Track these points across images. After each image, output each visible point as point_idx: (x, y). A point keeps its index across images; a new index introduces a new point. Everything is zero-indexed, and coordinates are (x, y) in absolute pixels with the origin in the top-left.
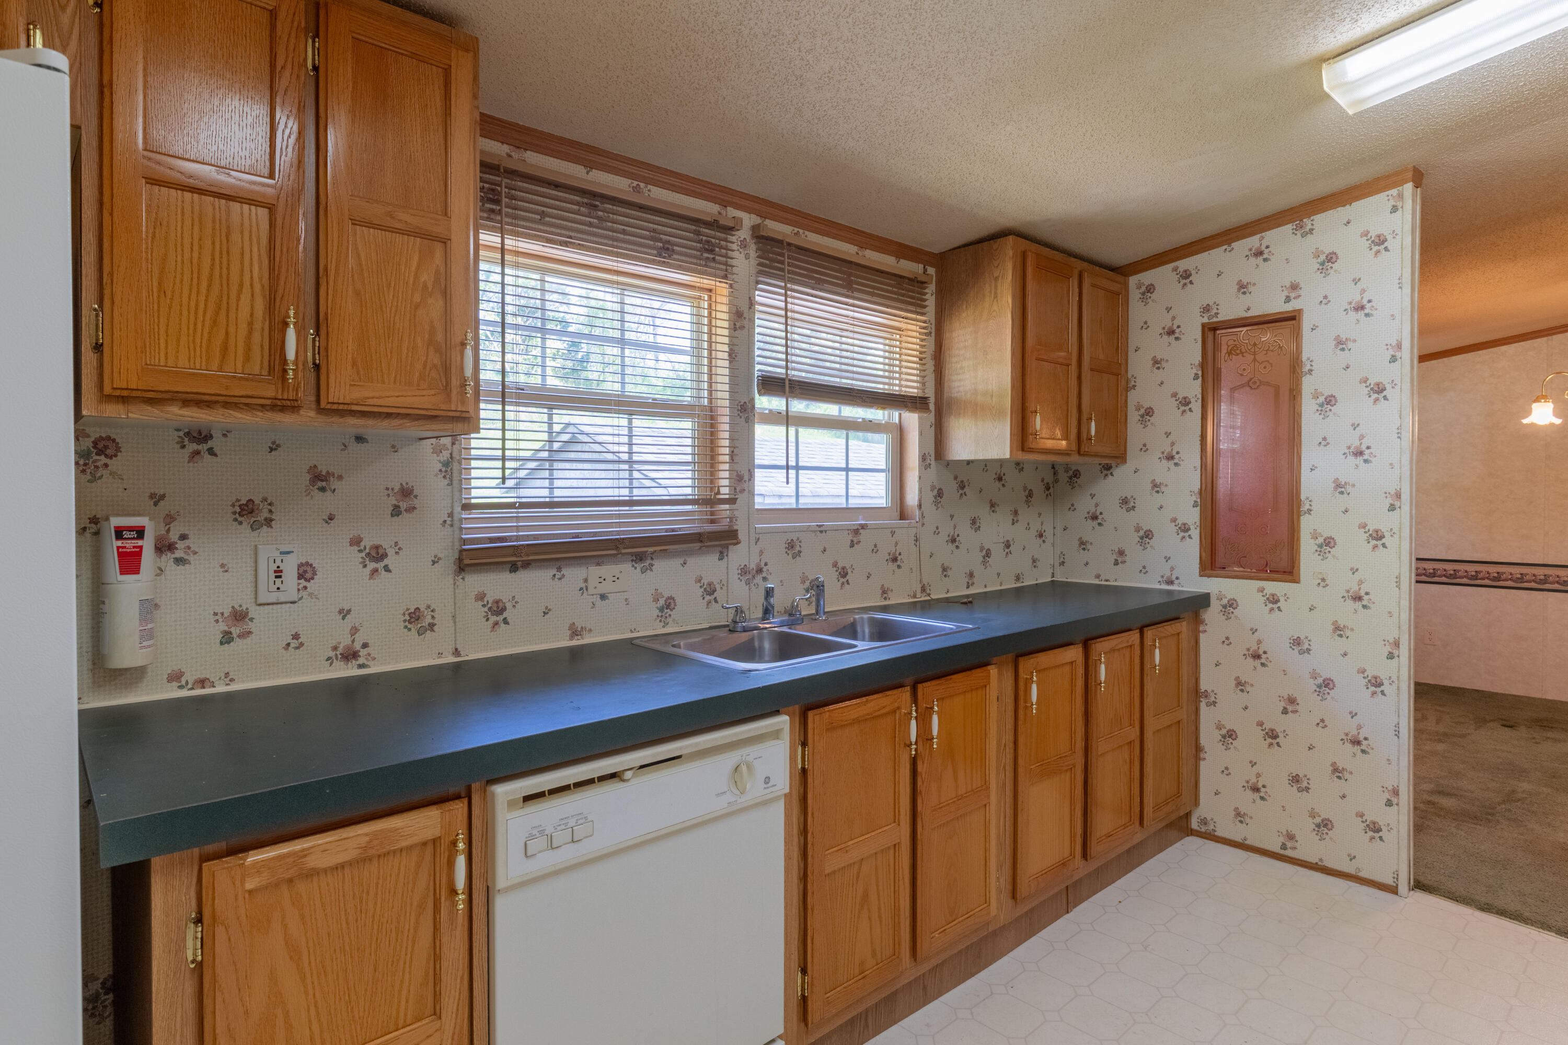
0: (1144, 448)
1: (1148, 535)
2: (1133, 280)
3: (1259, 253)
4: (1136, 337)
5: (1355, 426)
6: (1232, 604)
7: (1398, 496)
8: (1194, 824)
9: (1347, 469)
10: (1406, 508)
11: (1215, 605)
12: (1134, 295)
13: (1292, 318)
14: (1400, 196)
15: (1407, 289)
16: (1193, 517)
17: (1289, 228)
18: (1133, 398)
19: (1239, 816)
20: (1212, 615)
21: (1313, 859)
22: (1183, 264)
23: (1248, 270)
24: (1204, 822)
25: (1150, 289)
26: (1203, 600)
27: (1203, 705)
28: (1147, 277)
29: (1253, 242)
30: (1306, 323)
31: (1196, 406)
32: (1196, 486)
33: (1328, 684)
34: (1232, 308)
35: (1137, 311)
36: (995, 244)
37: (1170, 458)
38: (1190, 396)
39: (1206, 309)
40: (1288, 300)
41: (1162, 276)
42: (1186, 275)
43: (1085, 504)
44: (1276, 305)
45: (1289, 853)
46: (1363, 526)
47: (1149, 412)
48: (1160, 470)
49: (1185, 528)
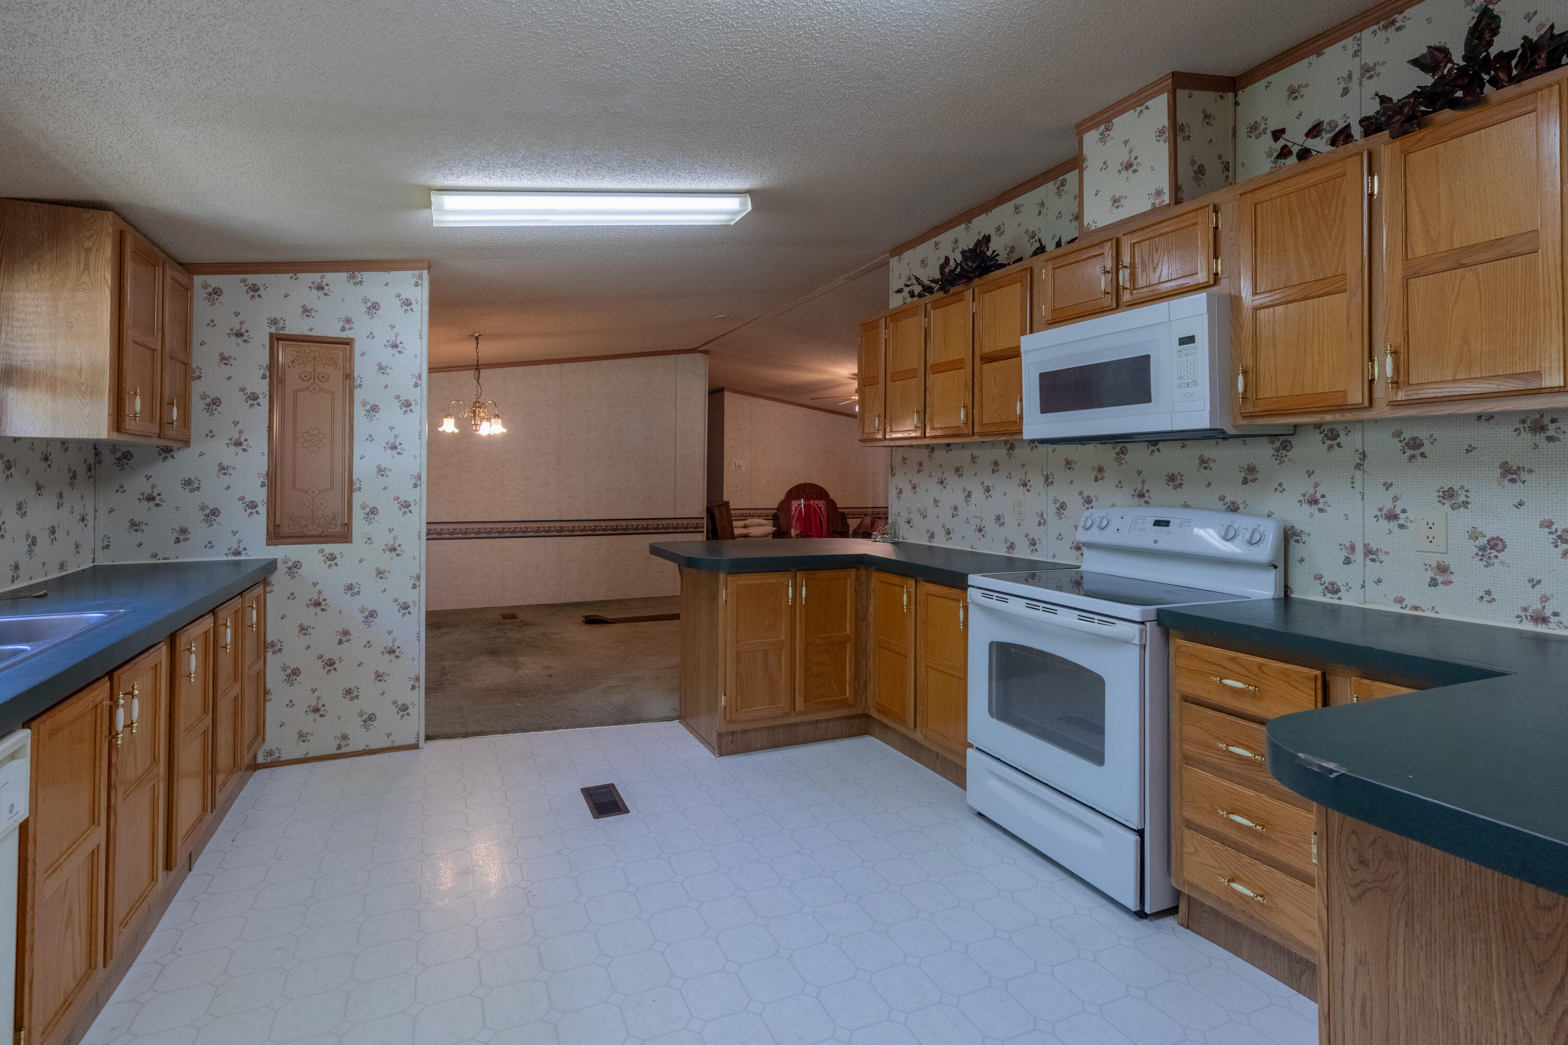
0: (211, 434)
1: (215, 512)
2: (198, 280)
3: (320, 288)
4: (199, 332)
5: (392, 428)
6: (297, 565)
7: (419, 477)
8: (260, 759)
9: (386, 458)
10: (424, 485)
11: (281, 568)
12: (199, 294)
13: (348, 342)
14: (421, 277)
15: (425, 340)
16: (261, 495)
17: (344, 275)
18: (197, 388)
19: (302, 736)
20: (279, 578)
21: (361, 748)
22: (252, 279)
23: (312, 298)
24: (270, 753)
25: (217, 292)
26: (271, 566)
27: (269, 654)
28: (215, 280)
29: (316, 277)
30: (358, 348)
31: (264, 402)
32: (264, 469)
33: (373, 614)
34: (296, 326)
35: (201, 308)
36: (87, 214)
37: (238, 444)
38: (258, 392)
39: (274, 322)
40: (343, 329)
41: (229, 283)
42: (255, 289)
43: (137, 485)
44: (334, 332)
45: (344, 750)
46: (397, 499)
47: (216, 402)
48: (229, 455)
49: (253, 505)
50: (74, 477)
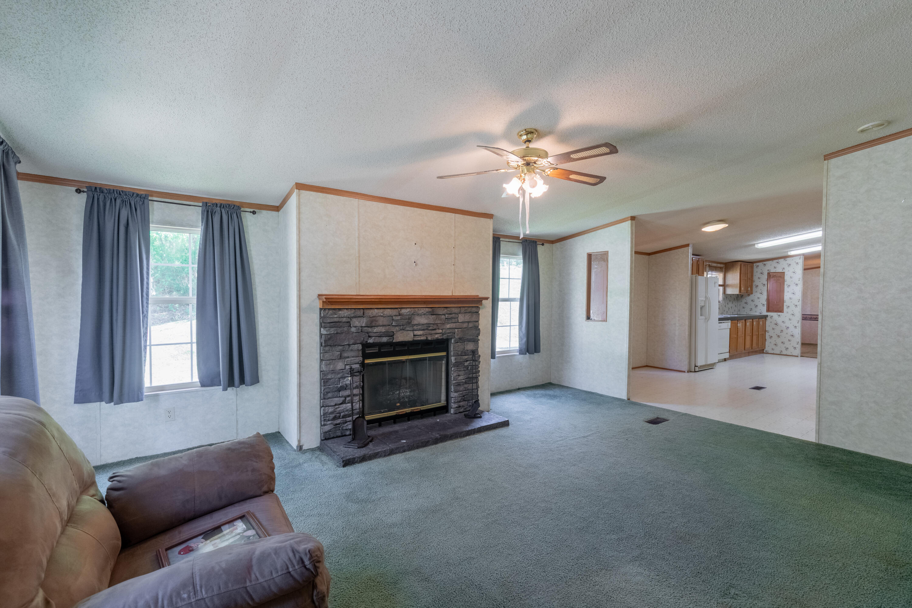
0: (756, 292)
1: (757, 306)
2: (755, 264)
3: (778, 263)
4: (755, 273)
5: (793, 290)
6: (772, 316)
7: (799, 300)
8: (764, 352)
9: (792, 296)
10: (801, 302)
11: (769, 317)
12: (755, 267)
13: (784, 273)
14: (801, 257)
15: (801, 270)
16: (765, 303)
17: (783, 259)
18: (754, 284)
19: (773, 349)
20: (768, 318)
21: (785, 354)
22: (764, 263)
23: (776, 265)
24: (766, 351)
25: (758, 266)
26: (767, 316)
27: (766, 333)
28: (757, 264)
29: (777, 261)
30: (786, 274)
31: (766, 285)
32: (766, 298)
33: (788, 328)
34: (773, 270)
35: (755, 269)
36: (737, 263)
37: (761, 293)
38: (765, 284)
39: (768, 270)
40: (783, 270)
41: (760, 264)
42: (765, 264)
43: (744, 301)
44: (781, 271)
45: (781, 354)
46: (794, 304)
47: (757, 286)
48: (759, 295)
49: (764, 305)
50: (734, 299)
